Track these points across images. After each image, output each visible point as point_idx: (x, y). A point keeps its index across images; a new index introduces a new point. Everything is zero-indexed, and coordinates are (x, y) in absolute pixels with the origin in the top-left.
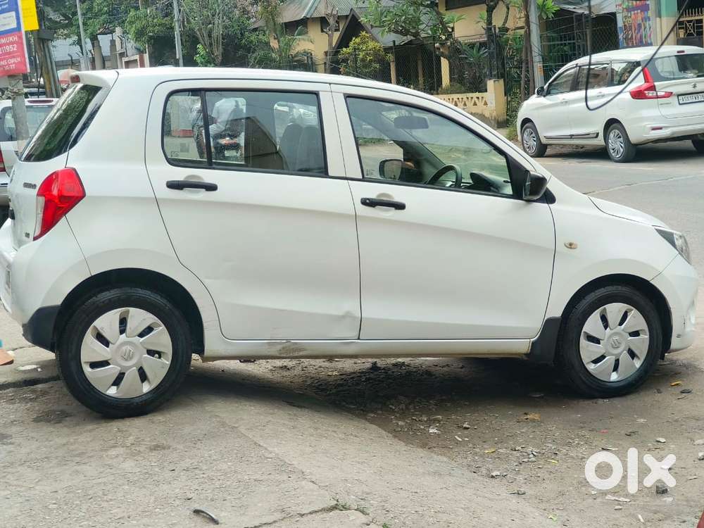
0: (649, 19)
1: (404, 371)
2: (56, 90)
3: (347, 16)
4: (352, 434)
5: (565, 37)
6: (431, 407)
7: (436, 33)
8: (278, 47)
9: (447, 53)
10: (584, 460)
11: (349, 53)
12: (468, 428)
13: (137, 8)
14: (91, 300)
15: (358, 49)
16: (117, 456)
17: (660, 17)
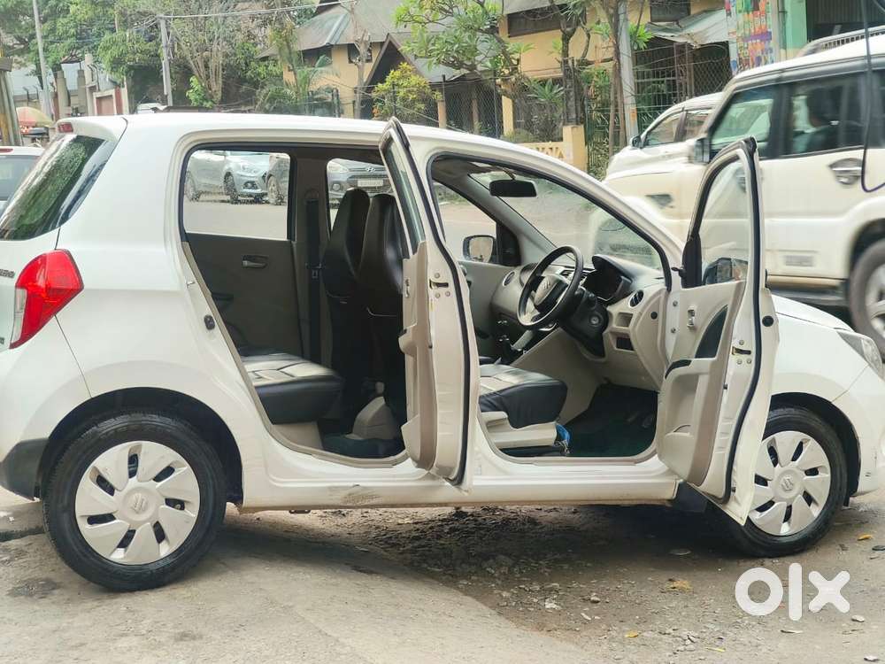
0: (771, 51)
1: (499, 519)
2: (15, 136)
3: (382, 44)
4: (444, 613)
5: (663, 73)
6: (542, 571)
7: (497, 66)
8: (294, 81)
9: (509, 90)
10: (760, 647)
11: (385, 90)
12: (598, 602)
13: (113, 30)
14: (90, 430)
15: (397, 85)
16: (130, 649)
17: (785, 48)
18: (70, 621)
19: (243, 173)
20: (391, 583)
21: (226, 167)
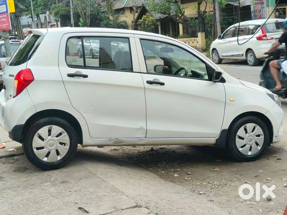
0: (264, 8)
1: (164, 151)
2: (22, 37)
3: (141, 7)
4: (143, 177)
5: (230, 15)
6: (175, 166)
7: (177, 14)
8: (113, 19)
9: (181, 21)
10: (238, 187)
11: (142, 22)
12: (190, 174)
13: (55, 3)
14: (37, 122)
15: (145, 20)
16: (47, 186)
17: (268, 7)
18: (31, 178)
19: (96, 49)
20: (128, 169)
21: (91, 47)
